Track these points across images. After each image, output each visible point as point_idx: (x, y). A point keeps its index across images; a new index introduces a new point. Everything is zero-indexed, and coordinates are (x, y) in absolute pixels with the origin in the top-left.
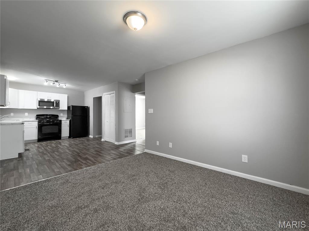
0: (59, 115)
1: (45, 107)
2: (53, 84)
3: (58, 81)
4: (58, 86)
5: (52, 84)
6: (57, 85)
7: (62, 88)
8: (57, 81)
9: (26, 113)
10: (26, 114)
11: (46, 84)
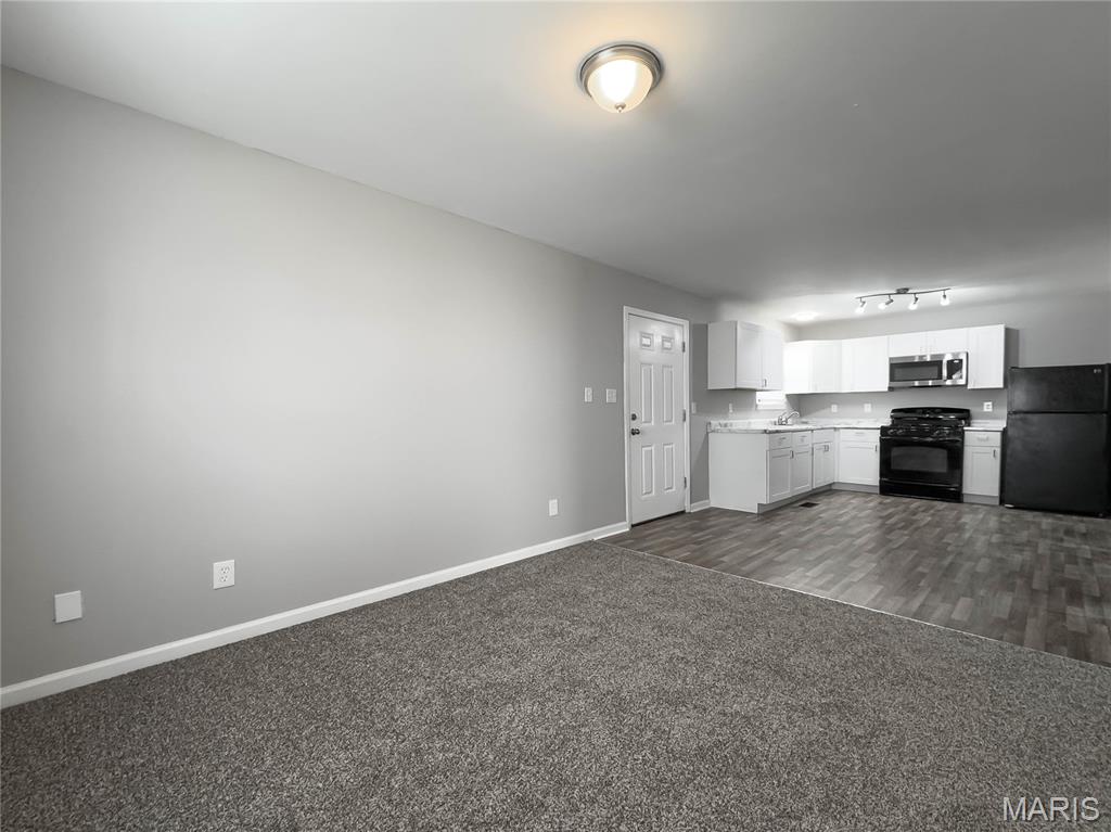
0: (974, 410)
1: (917, 383)
2: (887, 304)
3: (907, 289)
4: (913, 307)
5: (882, 306)
6: (907, 303)
7: (938, 309)
8: (904, 291)
9: (866, 405)
10: (868, 408)
11: (860, 311)
